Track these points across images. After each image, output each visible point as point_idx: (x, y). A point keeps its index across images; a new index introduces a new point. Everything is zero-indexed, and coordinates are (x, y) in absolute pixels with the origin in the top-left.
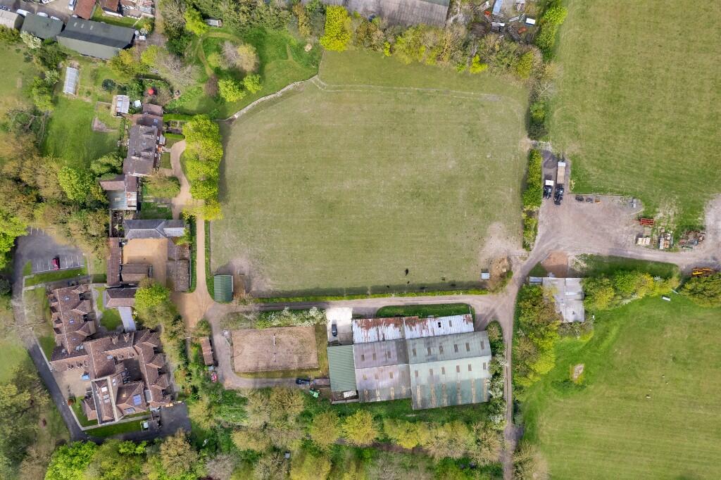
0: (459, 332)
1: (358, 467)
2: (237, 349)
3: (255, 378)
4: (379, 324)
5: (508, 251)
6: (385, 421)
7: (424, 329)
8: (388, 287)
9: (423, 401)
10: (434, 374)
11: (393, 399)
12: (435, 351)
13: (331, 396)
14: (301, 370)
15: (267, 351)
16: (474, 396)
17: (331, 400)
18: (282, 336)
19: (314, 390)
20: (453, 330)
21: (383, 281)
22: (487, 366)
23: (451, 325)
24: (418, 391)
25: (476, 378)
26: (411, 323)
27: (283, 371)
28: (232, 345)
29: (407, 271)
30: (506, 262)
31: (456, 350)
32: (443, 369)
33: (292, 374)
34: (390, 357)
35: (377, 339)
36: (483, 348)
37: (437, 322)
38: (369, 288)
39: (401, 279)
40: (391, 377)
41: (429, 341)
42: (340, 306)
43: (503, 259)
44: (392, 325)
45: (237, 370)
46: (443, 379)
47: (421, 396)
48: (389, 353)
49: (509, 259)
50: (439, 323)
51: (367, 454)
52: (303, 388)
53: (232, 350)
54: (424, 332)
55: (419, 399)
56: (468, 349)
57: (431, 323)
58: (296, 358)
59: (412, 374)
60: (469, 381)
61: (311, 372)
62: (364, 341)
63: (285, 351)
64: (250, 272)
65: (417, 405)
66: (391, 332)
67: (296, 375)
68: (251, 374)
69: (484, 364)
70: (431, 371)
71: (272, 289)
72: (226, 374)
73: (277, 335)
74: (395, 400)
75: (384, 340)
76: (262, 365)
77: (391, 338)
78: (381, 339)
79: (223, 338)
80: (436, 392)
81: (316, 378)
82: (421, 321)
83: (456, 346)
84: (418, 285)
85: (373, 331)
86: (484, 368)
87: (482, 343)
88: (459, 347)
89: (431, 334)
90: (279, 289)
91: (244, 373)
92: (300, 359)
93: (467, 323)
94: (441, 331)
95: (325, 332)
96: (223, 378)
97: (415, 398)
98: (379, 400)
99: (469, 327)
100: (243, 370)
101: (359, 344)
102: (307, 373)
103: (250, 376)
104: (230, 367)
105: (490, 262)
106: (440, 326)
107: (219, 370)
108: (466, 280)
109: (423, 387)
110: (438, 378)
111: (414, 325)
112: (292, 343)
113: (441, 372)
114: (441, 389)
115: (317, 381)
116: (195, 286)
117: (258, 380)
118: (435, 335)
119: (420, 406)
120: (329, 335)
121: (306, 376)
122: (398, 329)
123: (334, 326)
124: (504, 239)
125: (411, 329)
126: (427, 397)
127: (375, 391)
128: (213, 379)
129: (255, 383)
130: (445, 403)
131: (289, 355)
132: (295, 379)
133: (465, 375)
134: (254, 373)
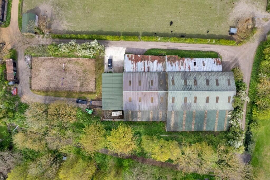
0: (211, 70)
1: (117, 173)
2: (35, 72)
3: (46, 95)
4: (145, 59)
5: (253, 13)
6: (144, 138)
7: (182, 65)
8: (155, 34)
9: (176, 124)
10: (188, 101)
11: (151, 120)
12: (190, 82)
13: (102, 115)
14: (81, 92)
15: (58, 76)
16: (216, 125)
17: (102, 118)
18: (70, 66)
19: (90, 109)
20: (206, 69)
21: (152, 28)
22: (232, 99)
23: (204, 65)
24: (173, 115)
25: (221, 109)
26: (172, 61)
27: (68, 92)
28: (31, 68)
29: (171, 23)
30: (250, 22)
31: (208, 84)
32: (196, 98)
33: (74, 95)
34: (152, 84)
35: (143, 70)
36: (229, 84)
37: (193, 61)
38: (141, 34)
39: (166, 29)
40: (152, 101)
41: (185, 75)
42: (116, 45)
43: (249, 20)
44: (156, 61)
45: (33, 88)
46: (194, 107)
47: (175, 121)
48: (152, 81)
49: (253, 19)
50: (195, 63)
51: (126, 163)
52: (82, 107)
53: (31, 72)
54: (182, 68)
55: (172, 122)
56: (217, 84)
57: (188, 62)
58: (78, 83)
59: (170, 101)
60: (215, 111)
61: (89, 95)
62: (132, 71)
63: (71, 77)
64: (52, 15)
65: (170, 127)
66: (155, 66)
67: (77, 96)
68: (43, 92)
69: (229, 98)
70: (186, 99)
71: (66, 29)
72: (24, 90)
73: (66, 64)
74: (153, 122)
75: (149, 71)
76: (52, 86)
77: (154, 70)
78: (146, 70)
79: (25, 63)
80: (187, 118)
81: (92, 100)
82: (180, 59)
83: (207, 81)
84: (179, 34)
85: (140, 64)
86: (229, 101)
87: (229, 81)
88: (210, 82)
89: (188, 70)
90: (72, 29)
91: (38, 91)
92: (82, 85)
93: (217, 65)
94: (196, 69)
95: (103, 65)
96: (22, 94)
97: (170, 121)
98: (139, 120)
99: (219, 68)
100: (37, 89)
101: (128, 72)
102: (86, 96)
103: (42, 93)
104: (28, 85)
105: (237, 21)
106: (195, 65)
107: (19, 87)
108: (217, 34)
109: (177, 113)
110: (190, 106)
111: (174, 62)
112: (77, 72)
113: (193, 101)
114: (191, 115)
115: (93, 102)
116: (9, 22)
117: (48, 97)
118: (191, 70)
119: (172, 129)
120: (106, 67)
121: (85, 98)
122: (160, 65)
123: (110, 61)
124: (250, 4)
125: (171, 65)
126: (179, 122)
127: (137, 112)
128: (13, 93)
129: (46, 100)
130: (193, 128)
131: (74, 80)
132: (76, 99)
133: (212, 106)
134: (46, 91)
